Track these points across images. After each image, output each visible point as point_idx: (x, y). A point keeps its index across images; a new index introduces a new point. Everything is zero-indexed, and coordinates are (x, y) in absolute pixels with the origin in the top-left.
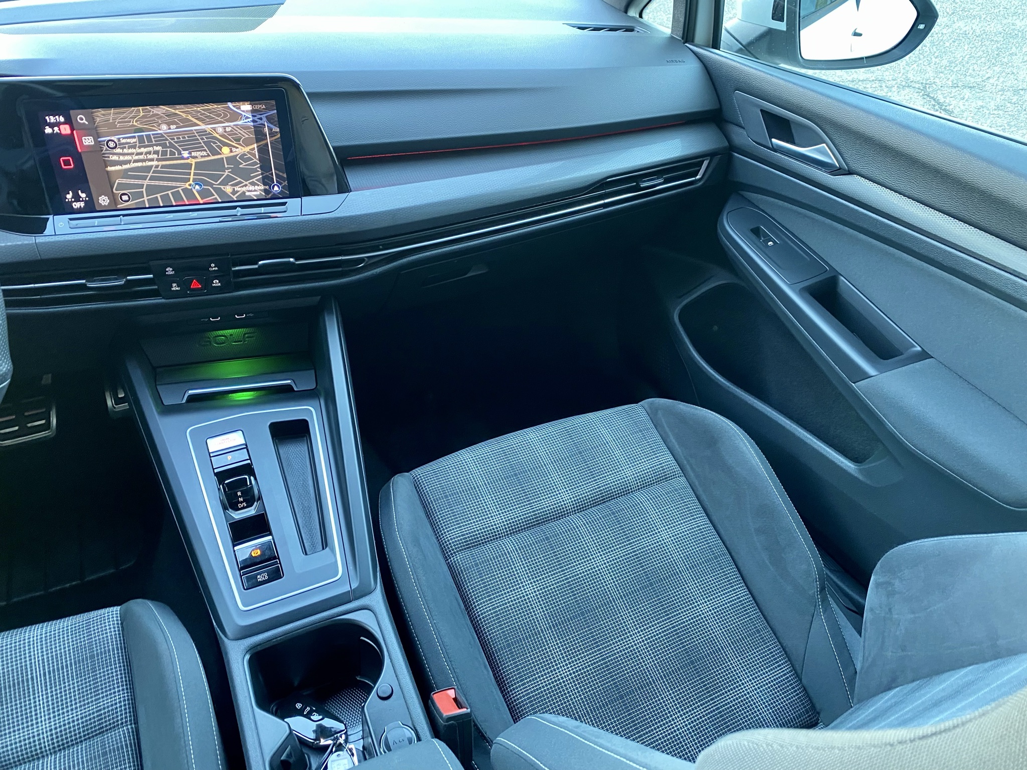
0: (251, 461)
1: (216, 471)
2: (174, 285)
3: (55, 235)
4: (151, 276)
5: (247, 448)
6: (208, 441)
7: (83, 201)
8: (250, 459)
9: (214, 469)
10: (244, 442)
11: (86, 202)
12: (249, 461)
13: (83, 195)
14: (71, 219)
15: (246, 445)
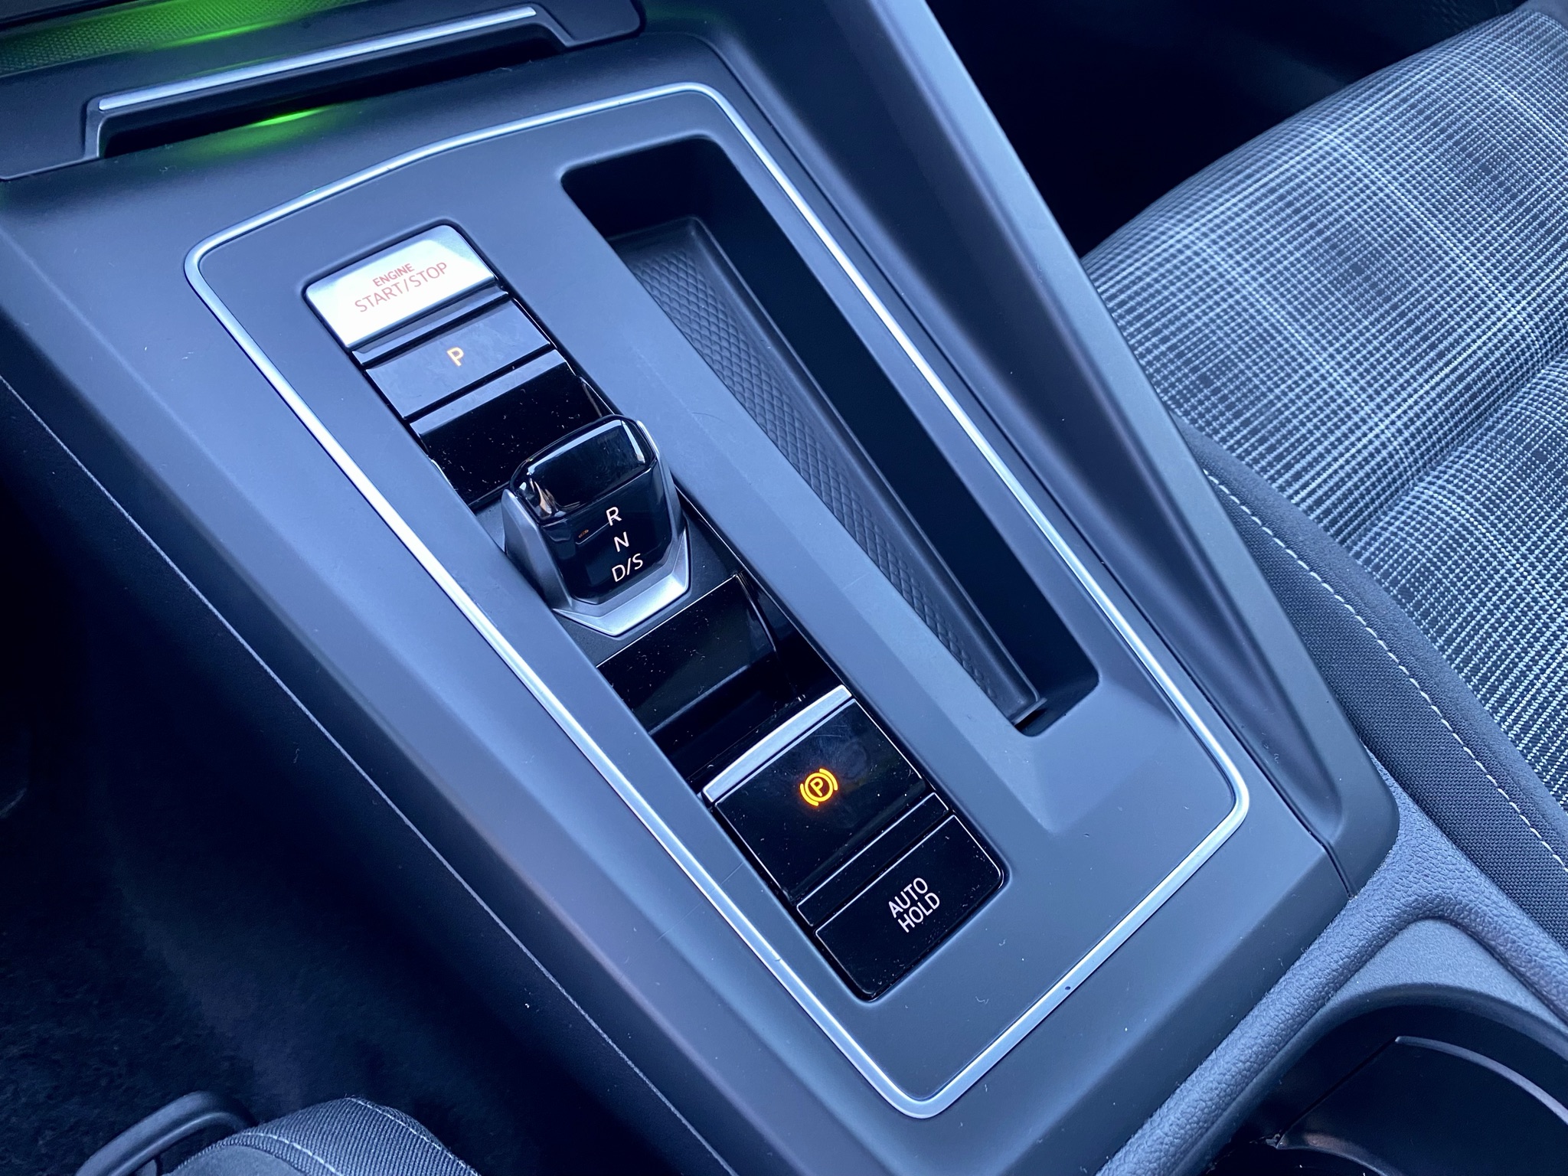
0: (564, 352)
1: (421, 427)
5: (512, 295)
6: (313, 295)
8: (555, 344)
9: (406, 422)
10: (488, 275)
12: (554, 359)
15: (506, 286)
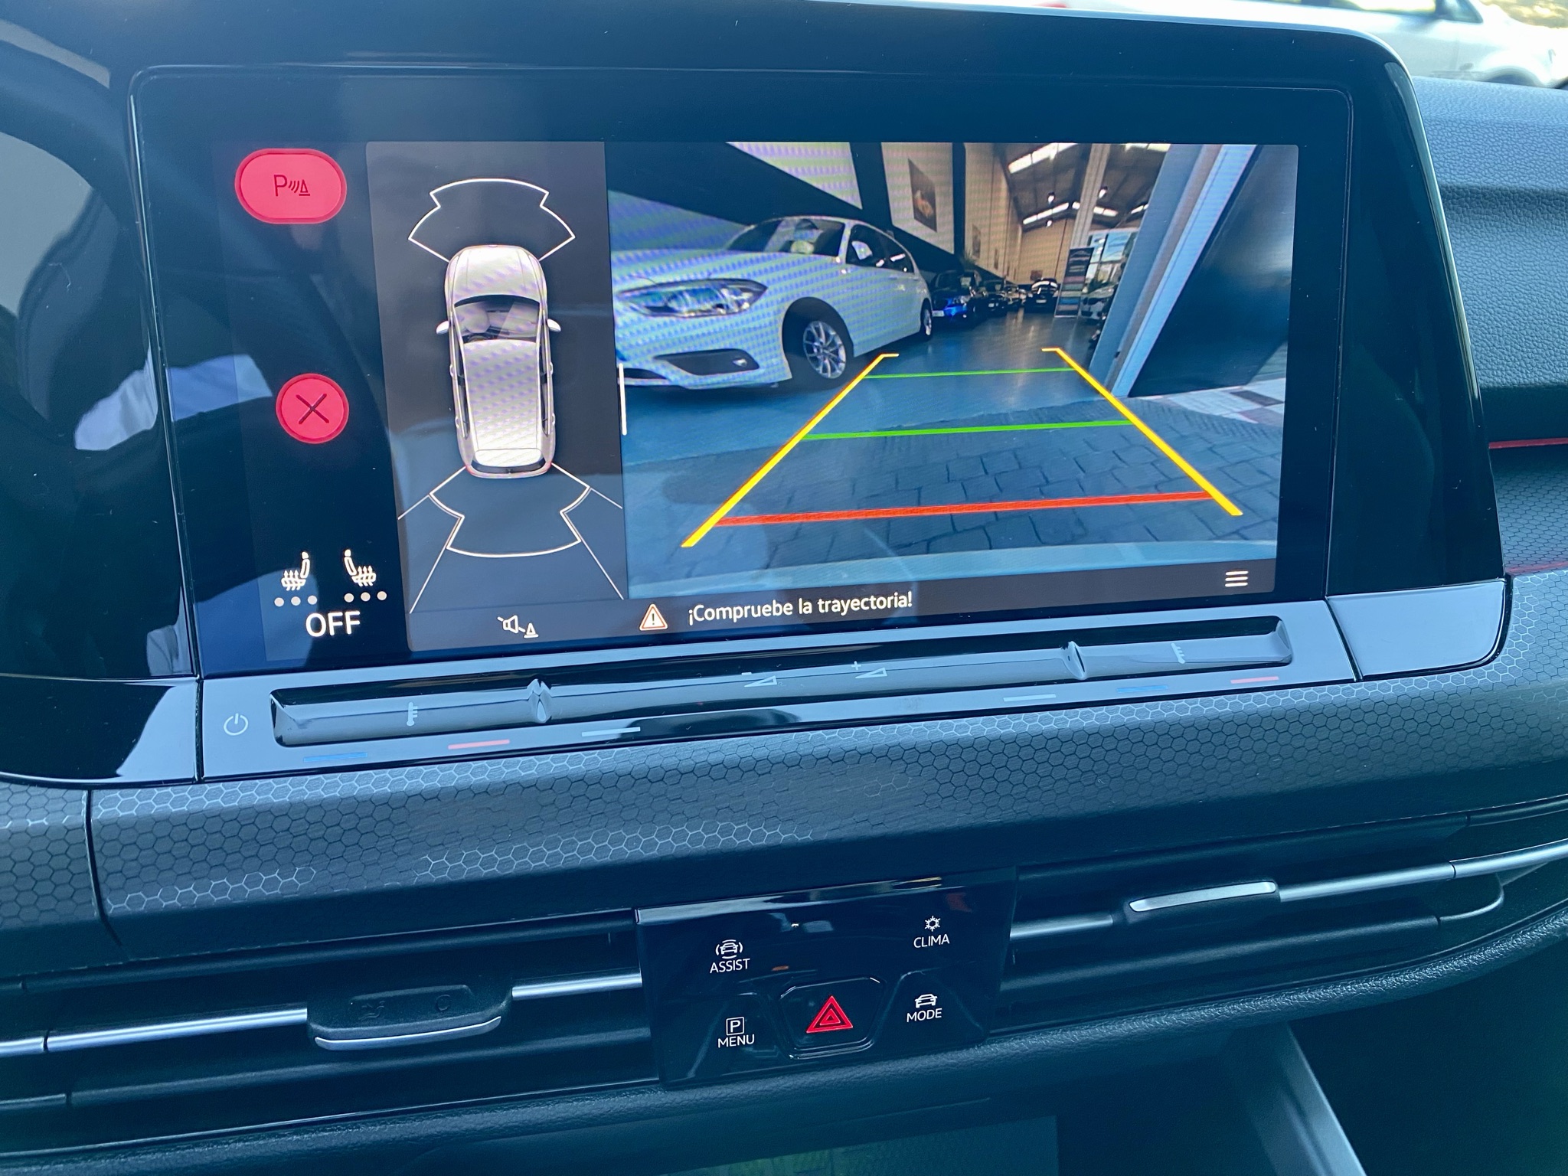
2: (734, 1022)
3: (201, 780)
4: (635, 979)
7: (357, 604)
11: (369, 611)
13: (365, 576)
14: (286, 696)
